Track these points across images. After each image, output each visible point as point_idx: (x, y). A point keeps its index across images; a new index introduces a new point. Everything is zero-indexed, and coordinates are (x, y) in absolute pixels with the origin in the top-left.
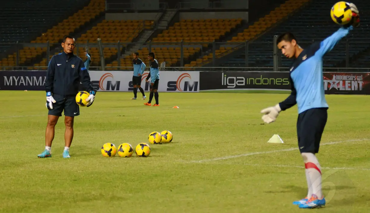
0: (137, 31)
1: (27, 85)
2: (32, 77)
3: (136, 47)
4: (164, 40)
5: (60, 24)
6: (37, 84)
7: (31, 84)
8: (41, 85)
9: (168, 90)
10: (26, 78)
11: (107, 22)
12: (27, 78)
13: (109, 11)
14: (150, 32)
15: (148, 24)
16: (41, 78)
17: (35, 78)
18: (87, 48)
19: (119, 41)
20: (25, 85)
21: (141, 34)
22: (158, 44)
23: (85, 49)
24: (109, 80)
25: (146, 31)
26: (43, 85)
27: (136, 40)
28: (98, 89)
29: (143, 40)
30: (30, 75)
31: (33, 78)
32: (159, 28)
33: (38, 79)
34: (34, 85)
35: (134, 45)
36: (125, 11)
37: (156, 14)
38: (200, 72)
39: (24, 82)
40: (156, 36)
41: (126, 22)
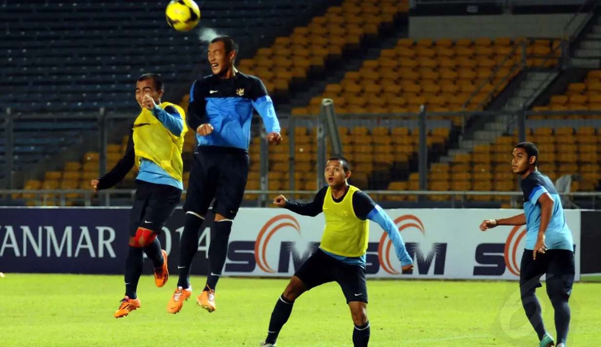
0: (503, 73)
1: (25, 254)
2: (40, 229)
3: (493, 125)
4: (587, 103)
5: (264, 51)
6: (59, 253)
7: (39, 252)
8: (69, 254)
9: (477, 271)
10: (22, 231)
11: (415, 44)
12: (26, 230)
13: (421, 11)
14: (542, 76)
15: (541, 50)
16: (68, 230)
17: (50, 230)
18: (320, 130)
19: (422, 107)
20: (17, 253)
21: (515, 83)
22: (566, 116)
23: (315, 135)
24: (285, 240)
25: (529, 75)
26: (76, 255)
27: (497, 102)
28: (251, 268)
29: (519, 103)
30: (37, 220)
31: (45, 232)
32: (576, 62)
33: (59, 235)
34: (49, 254)
35: (492, 119)
36: (472, 9)
37: (567, 17)
38: (582, 213)
39: (15, 245)
40: (563, 91)
41: (472, 45)
